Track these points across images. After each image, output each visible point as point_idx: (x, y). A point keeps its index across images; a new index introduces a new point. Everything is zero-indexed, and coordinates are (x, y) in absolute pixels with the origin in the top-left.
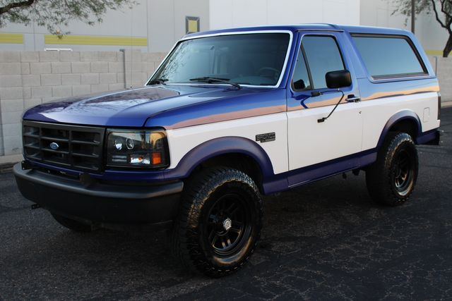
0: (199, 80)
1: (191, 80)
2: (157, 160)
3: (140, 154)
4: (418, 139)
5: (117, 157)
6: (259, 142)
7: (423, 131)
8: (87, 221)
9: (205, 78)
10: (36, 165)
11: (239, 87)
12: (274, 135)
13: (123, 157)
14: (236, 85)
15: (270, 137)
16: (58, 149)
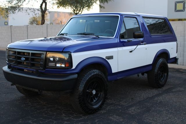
0: (81, 34)
1: (78, 34)
2: (67, 65)
3: (61, 62)
4: (169, 61)
5: (51, 63)
6: (107, 60)
7: (170, 58)
8: (36, 90)
9: (84, 33)
10: (14, 67)
11: (99, 37)
12: (113, 57)
13: (53, 64)
14: (97, 36)
15: (111, 58)
16: (25, 60)
